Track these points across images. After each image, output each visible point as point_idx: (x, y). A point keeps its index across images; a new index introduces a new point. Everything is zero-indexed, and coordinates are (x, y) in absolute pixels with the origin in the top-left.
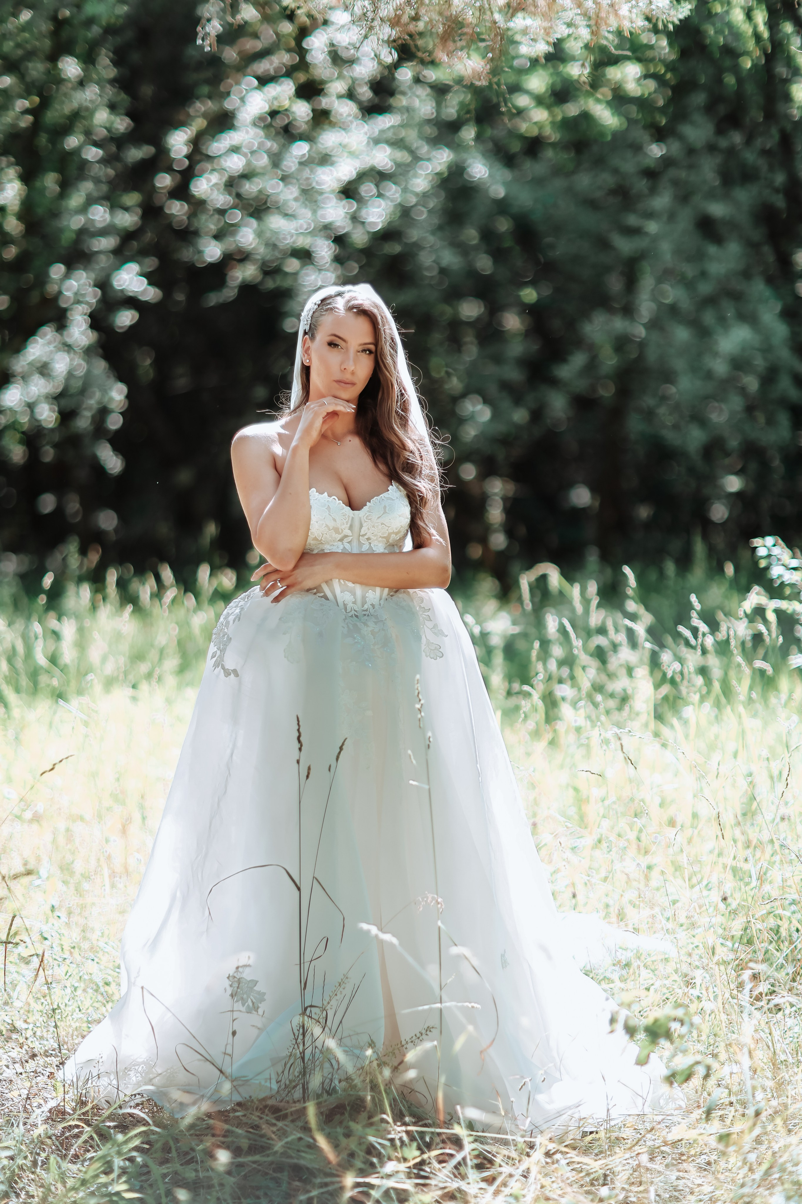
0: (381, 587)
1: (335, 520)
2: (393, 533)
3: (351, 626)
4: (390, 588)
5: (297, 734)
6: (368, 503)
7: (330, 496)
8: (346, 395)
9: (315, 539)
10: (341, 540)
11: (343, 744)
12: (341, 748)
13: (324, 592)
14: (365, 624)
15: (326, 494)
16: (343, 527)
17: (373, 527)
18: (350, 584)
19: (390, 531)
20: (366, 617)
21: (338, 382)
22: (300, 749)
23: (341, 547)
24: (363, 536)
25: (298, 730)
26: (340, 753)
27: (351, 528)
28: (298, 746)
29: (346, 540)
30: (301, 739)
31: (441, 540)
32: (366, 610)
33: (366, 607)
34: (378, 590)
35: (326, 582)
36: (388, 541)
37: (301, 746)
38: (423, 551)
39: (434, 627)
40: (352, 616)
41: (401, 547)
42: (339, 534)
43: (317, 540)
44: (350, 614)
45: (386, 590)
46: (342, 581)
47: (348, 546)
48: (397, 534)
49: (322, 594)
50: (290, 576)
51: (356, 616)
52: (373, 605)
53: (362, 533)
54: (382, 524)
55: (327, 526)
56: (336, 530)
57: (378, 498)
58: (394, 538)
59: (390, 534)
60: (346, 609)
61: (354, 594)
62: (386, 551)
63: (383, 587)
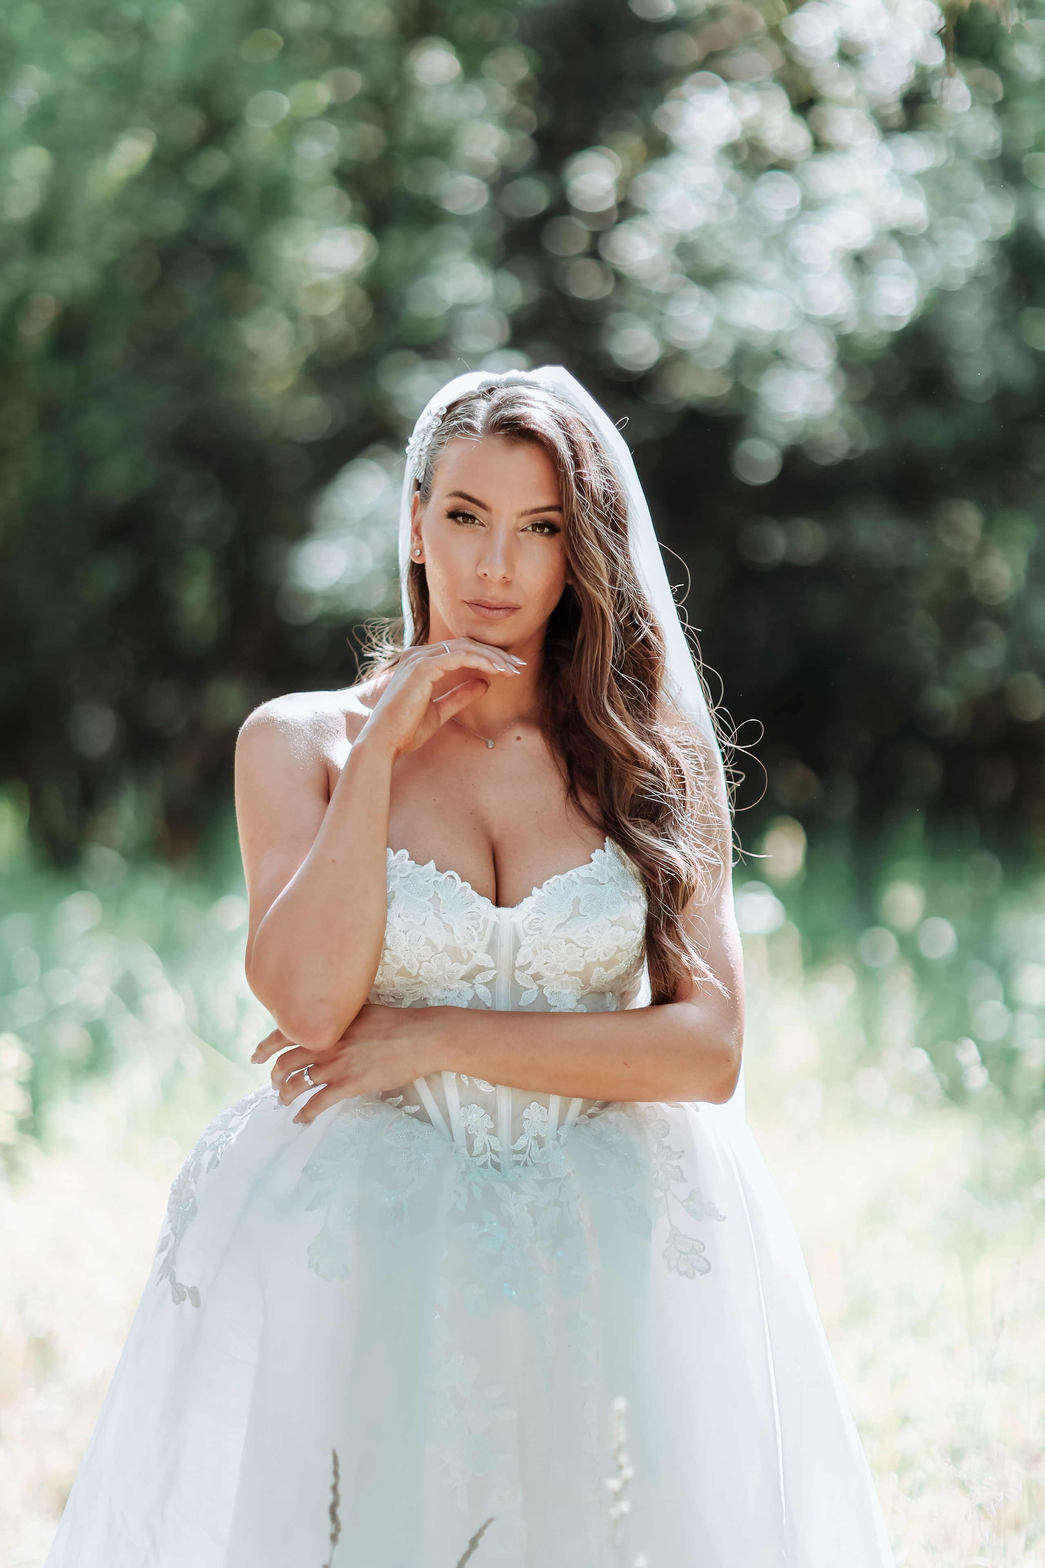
0: (563, 1095)
1: (449, 929)
2: (598, 963)
3: (478, 1193)
4: (589, 1100)
5: (329, 1498)
6: (535, 891)
7: (440, 869)
8: (499, 633)
9: (403, 972)
10: (469, 977)
11: (480, 1534)
12: (473, 1543)
13: (419, 1103)
14: (514, 1187)
15: (432, 864)
16: (471, 946)
17: (547, 947)
18: (484, 1087)
19: (591, 959)
20: (519, 1170)
21: (476, 604)
22: (334, 1538)
23: (469, 995)
24: (523, 968)
25: (334, 1488)
26: (467, 1555)
27: (491, 948)
28: (327, 1527)
29: (479, 978)
30: (340, 1511)
31: (719, 984)
32: (522, 1152)
33: (522, 1142)
34: (555, 1101)
35: (427, 1078)
36: (587, 983)
37: (338, 1528)
38: (673, 1010)
39: (691, 1197)
40: (484, 1166)
41: (624, 996)
42: (462, 962)
43: (409, 974)
44: (480, 1161)
45: (577, 1104)
46: (465, 1078)
47: (483, 991)
48: (608, 966)
49: (416, 1108)
50: (334, 1060)
51: (497, 1166)
52: (540, 1141)
53: (520, 961)
54: (568, 941)
55: (429, 942)
56: (454, 954)
57: (563, 878)
58: (600, 976)
59: (589, 967)
60: (471, 1148)
61: (492, 1111)
62: (582, 1008)
63: (568, 1095)
